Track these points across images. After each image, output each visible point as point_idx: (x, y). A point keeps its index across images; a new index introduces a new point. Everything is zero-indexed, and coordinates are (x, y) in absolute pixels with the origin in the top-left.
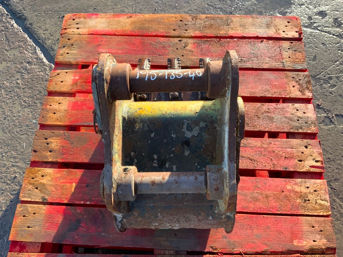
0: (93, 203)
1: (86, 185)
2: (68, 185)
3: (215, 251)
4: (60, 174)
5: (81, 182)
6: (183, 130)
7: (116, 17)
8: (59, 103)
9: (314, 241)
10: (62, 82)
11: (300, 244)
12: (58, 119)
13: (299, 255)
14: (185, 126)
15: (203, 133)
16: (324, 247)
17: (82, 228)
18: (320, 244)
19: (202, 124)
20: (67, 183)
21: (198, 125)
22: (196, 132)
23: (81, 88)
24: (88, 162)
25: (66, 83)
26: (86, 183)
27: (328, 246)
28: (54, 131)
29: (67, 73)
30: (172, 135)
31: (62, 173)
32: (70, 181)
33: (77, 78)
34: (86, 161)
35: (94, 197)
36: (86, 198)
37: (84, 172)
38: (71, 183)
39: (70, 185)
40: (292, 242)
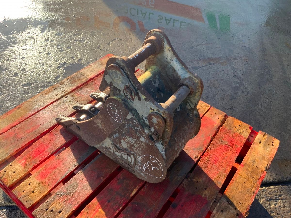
0: (123, 205)
1: (107, 202)
2: (97, 214)
3: (199, 158)
4: (84, 215)
5: (102, 204)
6: (153, 85)
8: (29, 184)
9: (218, 119)
10: (14, 173)
11: (217, 124)
12: (40, 193)
13: (221, 128)
14: (153, 82)
15: (161, 81)
16: (223, 117)
18: (221, 117)
20: (95, 214)
21: (156, 78)
22: (158, 82)
23: (35, 163)
24: (92, 191)
25: (19, 170)
26: (107, 201)
27: (223, 116)
28: (47, 201)
29: (11, 165)
31: (84, 213)
32: (95, 211)
33: (23, 161)
35: (121, 201)
36: (116, 208)
37: (97, 199)
38: (98, 211)
39: (98, 212)
40: (214, 126)
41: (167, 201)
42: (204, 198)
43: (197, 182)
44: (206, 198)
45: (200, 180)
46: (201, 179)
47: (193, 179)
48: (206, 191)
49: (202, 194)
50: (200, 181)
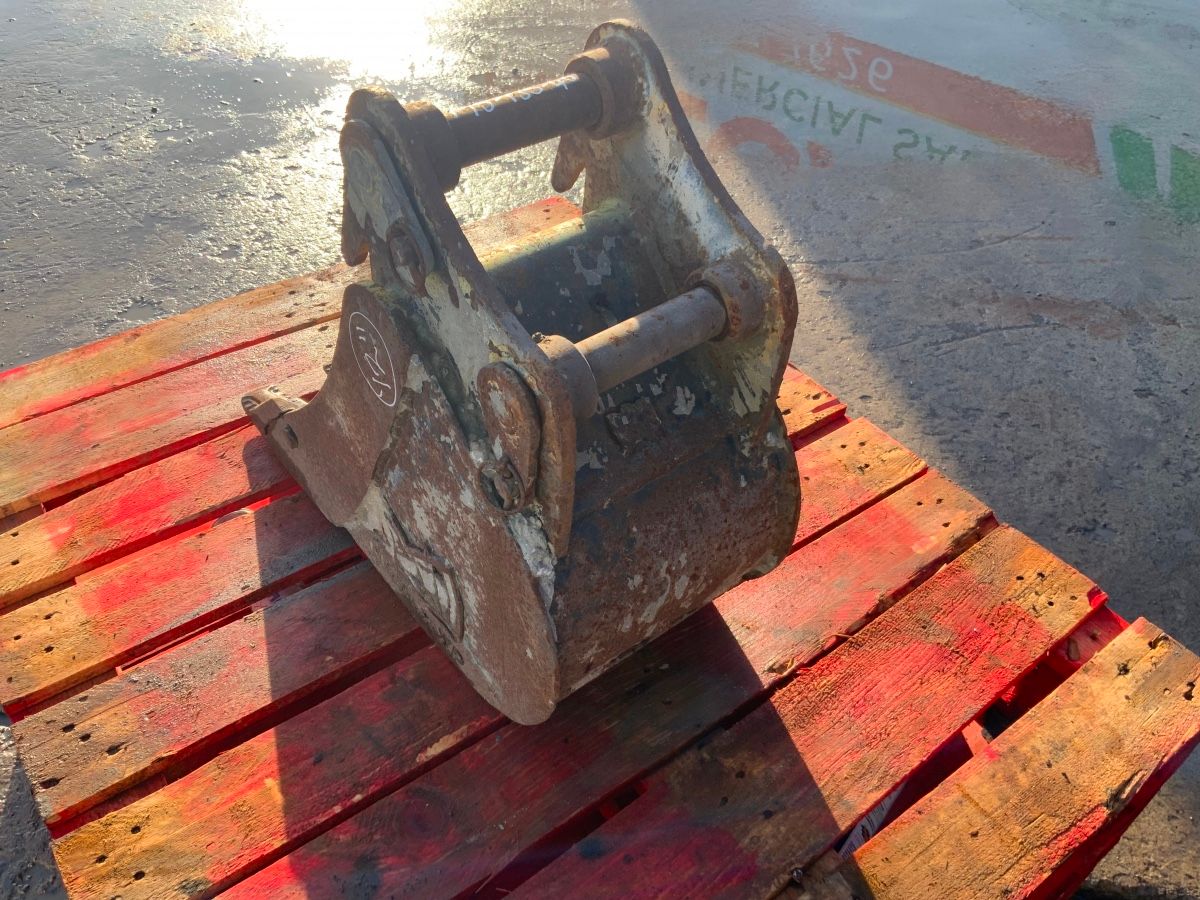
0: (372, 789)
1: (312, 760)
2: (251, 797)
3: (785, 674)
4: (198, 785)
5: (288, 763)
6: (578, 271)
7: (90, 352)
8: (48, 617)
9: (946, 525)
10: (15, 563)
11: (928, 547)
12: (74, 658)
13: (945, 566)
14: (577, 260)
15: (621, 263)
16: (972, 525)
17: (392, 873)
18: (961, 522)
19: (609, 243)
20: (242, 792)
21: (601, 247)
22: (604, 267)
23: (101, 545)
24: (269, 702)
25: (34, 559)
26: (309, 756)
27: (974, 518)
28: (82, 695)
29: (15, 535)
30: (562, 293)
31: (202, 780)
32: (249, 781)
33: (64, 530)
34: (264, 700)
35: (366, 771)
36: (339, 792)
37: (278, 734)
38: (259, 783)
39: (260, 790)
40: (910, 552)
41: (566, 820)
42: (745, 852)
43: (741, 775)
44: (755, 855)
45: (757, 770)
46: (763, 766)
47: (726, 757)
48: (766, 823)
49: (745, 832)
50: (755, 772)
